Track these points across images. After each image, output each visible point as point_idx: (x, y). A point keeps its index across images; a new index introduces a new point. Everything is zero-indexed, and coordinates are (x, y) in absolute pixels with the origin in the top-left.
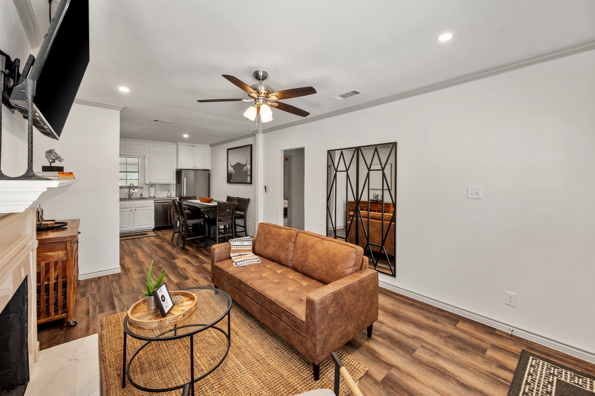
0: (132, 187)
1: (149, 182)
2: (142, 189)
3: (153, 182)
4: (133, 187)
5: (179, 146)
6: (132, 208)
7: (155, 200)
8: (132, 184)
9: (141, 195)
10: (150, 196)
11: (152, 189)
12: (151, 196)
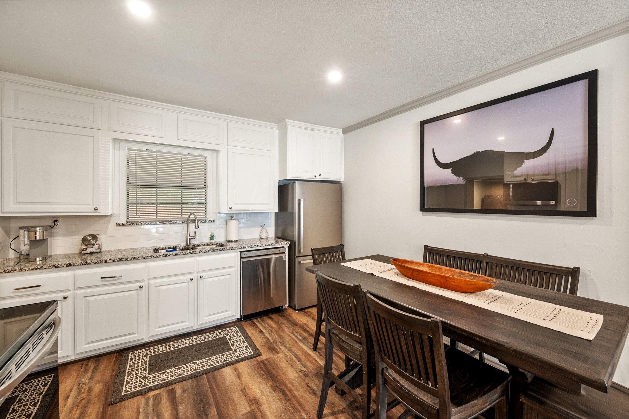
0: (192, 220)
1: (229, 209)
2: (213, 223)
3: (236, 208)
4: (195, 220)
5: (288, 128)
6: (192, 273)
7: (241, 252)
8: (193, 213)
9: (211, 238)
10: (228, 240)
11: (233, 224)
12: (230, 240)
